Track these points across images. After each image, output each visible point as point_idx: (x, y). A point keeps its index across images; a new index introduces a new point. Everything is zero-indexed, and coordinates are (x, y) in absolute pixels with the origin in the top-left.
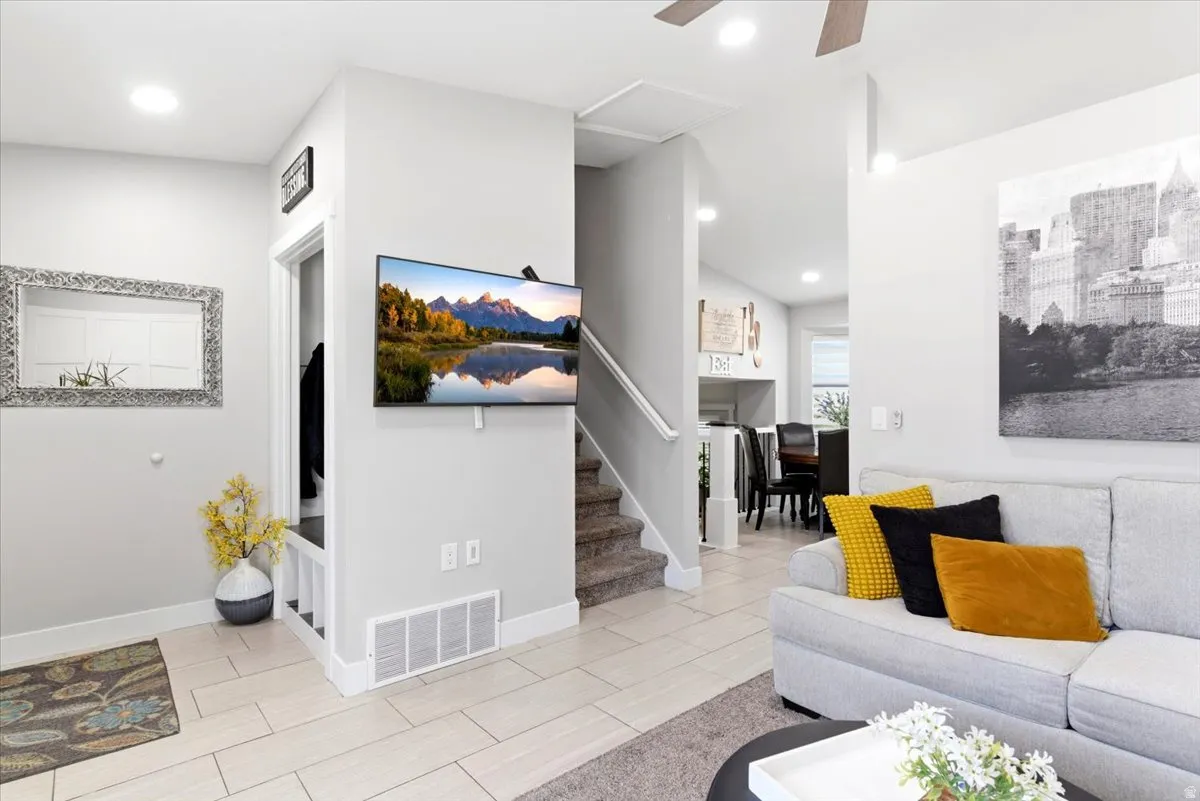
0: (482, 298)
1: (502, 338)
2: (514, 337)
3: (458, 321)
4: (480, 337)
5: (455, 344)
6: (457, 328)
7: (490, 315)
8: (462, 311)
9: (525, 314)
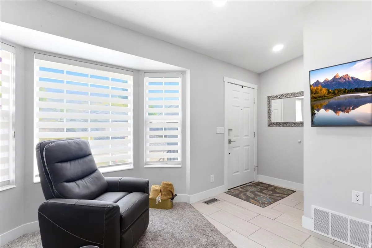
0: (335, 77)
1: (344, 93)
2: (351, 91)
3: (324, 89)
4: (335, 94)
5: (324, 97)
6: (324, 91)
7: (339, 83)
8: (327, 84)
9: (357, 79)
